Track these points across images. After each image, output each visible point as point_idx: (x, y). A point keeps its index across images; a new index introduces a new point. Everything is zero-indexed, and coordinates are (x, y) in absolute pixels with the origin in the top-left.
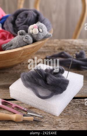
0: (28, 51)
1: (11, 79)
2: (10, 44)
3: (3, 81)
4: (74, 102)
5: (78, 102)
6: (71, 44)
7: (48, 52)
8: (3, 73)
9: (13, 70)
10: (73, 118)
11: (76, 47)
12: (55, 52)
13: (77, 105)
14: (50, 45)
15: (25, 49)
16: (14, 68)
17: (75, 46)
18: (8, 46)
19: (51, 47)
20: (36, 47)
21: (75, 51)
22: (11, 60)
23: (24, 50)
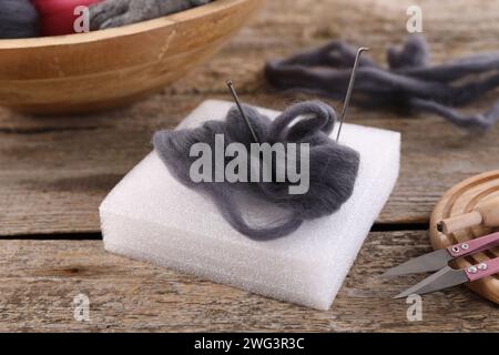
0: (194, 33)
1: (123, 151)
2: (117, 5)
3: (90, 159)
4: (387, 244)
5: (403, 244)
6: (368, 14)
7: (272, 46)
8: (92, 128)
9: (132, 117)
10: (387, 305)
11: (388, 27)
12: (301, 44)
13: (399, 254)
14: (281, 18)
15: (180, 23)
16: (135, 109)
17: (381, 21)
18: (110, 13)
19: (284, 25)
20: (226, 19)
21: (383, 43)
22: (122, 72)
23: (177, 27)
